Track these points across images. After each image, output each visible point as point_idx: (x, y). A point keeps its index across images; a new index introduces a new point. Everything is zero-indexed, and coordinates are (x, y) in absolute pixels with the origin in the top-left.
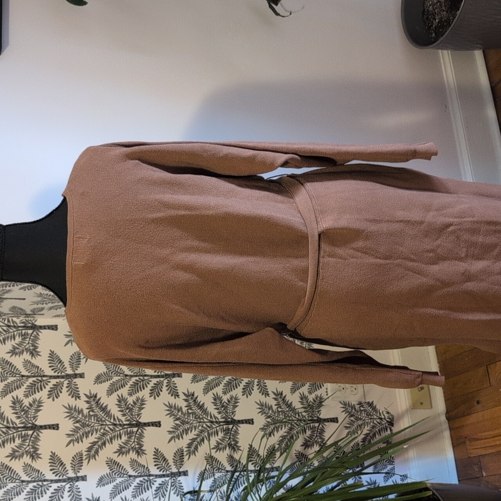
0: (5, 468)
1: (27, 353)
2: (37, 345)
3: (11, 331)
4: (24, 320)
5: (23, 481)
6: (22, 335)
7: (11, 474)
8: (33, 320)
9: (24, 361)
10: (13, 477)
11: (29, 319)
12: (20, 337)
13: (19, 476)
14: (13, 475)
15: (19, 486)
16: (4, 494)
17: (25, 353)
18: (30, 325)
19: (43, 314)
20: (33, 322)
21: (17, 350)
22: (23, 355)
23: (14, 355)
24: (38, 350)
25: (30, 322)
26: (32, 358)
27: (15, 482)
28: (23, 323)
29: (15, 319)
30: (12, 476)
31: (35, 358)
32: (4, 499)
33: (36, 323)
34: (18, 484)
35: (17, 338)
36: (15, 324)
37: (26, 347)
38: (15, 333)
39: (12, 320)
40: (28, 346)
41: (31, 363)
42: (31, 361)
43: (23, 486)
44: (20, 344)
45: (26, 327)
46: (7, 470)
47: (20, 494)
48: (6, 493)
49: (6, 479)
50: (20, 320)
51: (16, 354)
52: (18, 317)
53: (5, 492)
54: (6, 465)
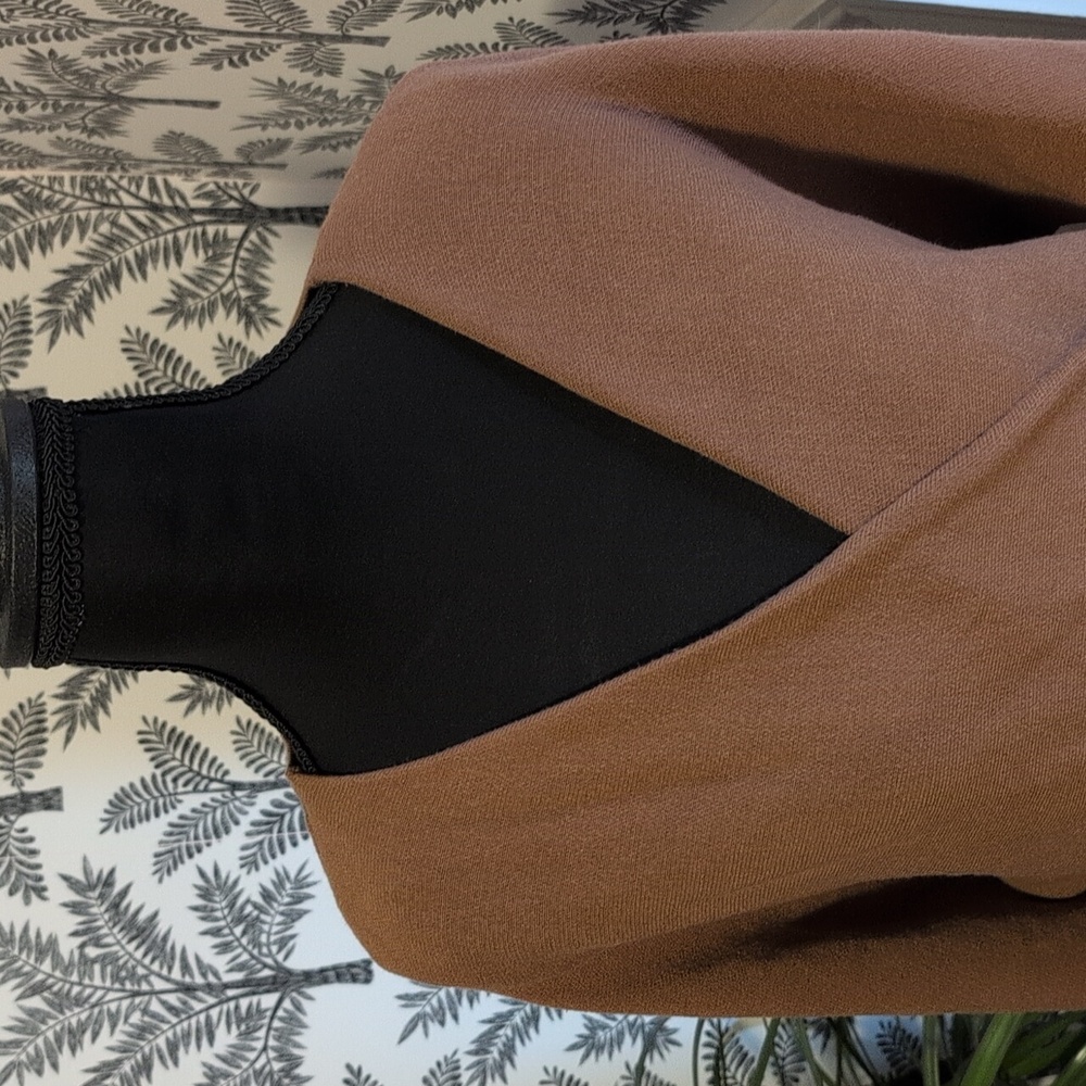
0: (169, 740)
1: (228, 313)
2: (263, 283)
3: (165, 226)
4: (212, 187)
5: (235, 786)
6: (206, 246)
7: (191, 761)
8: (245, 185)
9: (219, 345)
10: (199, 774)
11: (231, 182)
12: (201, 252)
13: (221, 766)
14: (200, 765)
15: (224, 803)
16: (171, 834)
17: (221, 311)
18: (232, 204)
19: (282, 166)
20: (246, 192)
21: (190, 302)
22: (216, 319)
23: (181, 321)
24: (268, 302)
25: (235, 194)
26: (248, 334)
27: (206, 790)
28: (208, 195)
29: (176, 181)
30: (195, 767)
31: (259, 331)
32: (171, 851)
33: (256, 199)
34: (218, 796)
35: (188, 253)
36: (179, 202)
37: (225, 290)
38: (182, 235)
39: (166, 182)
40: (230, 286)
41: (244, 349)
42: (244, 342)
43: (237, 803)
44: (200, 280)
45: (219, 214)
46: (175, 746)
47: (227, 831)
48: (176, 830)
49: (175, 780)
50: (195, 184)
51: (189, 316)
52: (188, 174)
53: (171, 825)
54: (173, 730)
